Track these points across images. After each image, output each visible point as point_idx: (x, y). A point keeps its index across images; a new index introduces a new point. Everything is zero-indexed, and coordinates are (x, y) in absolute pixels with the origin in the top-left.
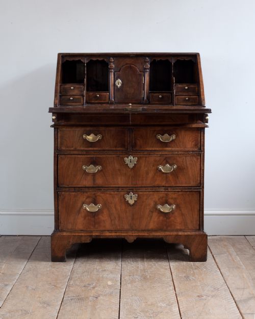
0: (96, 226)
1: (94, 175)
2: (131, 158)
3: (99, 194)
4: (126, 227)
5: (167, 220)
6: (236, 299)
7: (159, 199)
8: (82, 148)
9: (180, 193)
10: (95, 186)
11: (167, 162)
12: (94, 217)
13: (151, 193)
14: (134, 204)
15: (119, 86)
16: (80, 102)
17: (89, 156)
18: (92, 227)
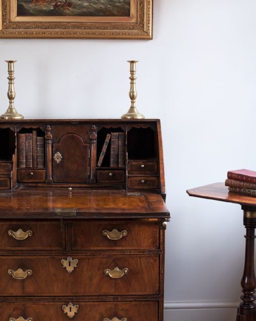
1: (23, 281)
2: (70, 259)
3: (29, 304)
7: (106, 311)
8: (8, 248)
9: (133, 303)
10: (24, 295)
11: (116, 265)
13: (96, 303)
14: (74, 317)
15: (58, 161)
16: (6, 186)
17: (16, 257)
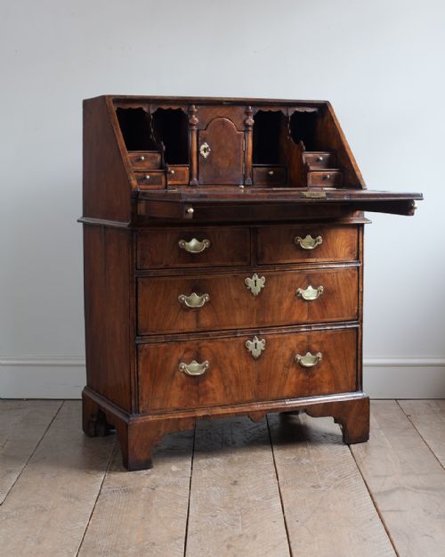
0: (201, 399)
1: (197, 310)
2: (256, 277)
3: (205, 343)
4: (249, 396)
5: (311, 380)
6: (373, 491)
7: (297, 346)
8: (178, 265)
9: (328, 333)
10: (199, 330)
11: (310, 283)
12: (197, 384)
13: (286, 335)
14: (260, 356)
16: (160, 183)
17: (188, 278)
18: (194, 402)
